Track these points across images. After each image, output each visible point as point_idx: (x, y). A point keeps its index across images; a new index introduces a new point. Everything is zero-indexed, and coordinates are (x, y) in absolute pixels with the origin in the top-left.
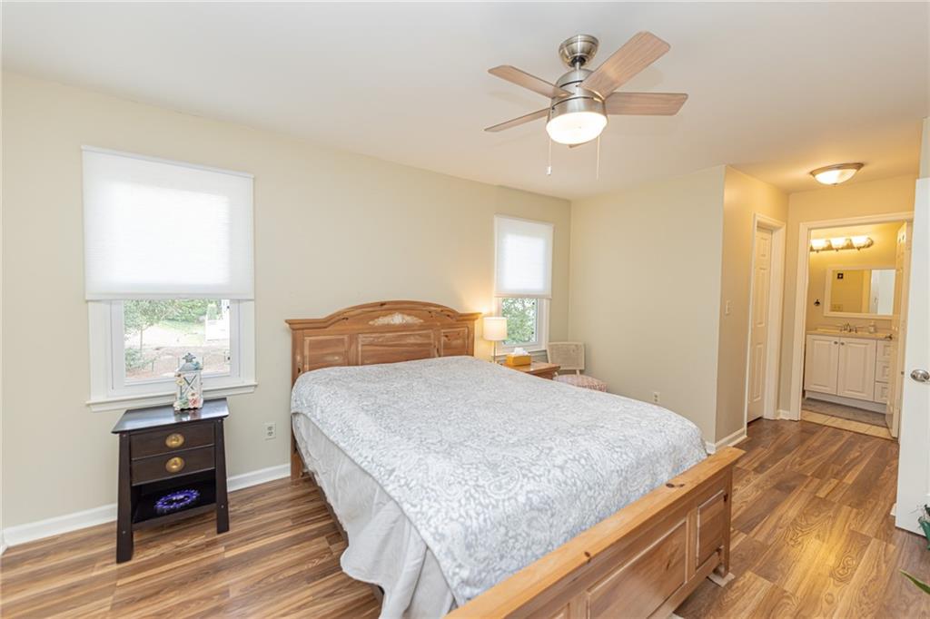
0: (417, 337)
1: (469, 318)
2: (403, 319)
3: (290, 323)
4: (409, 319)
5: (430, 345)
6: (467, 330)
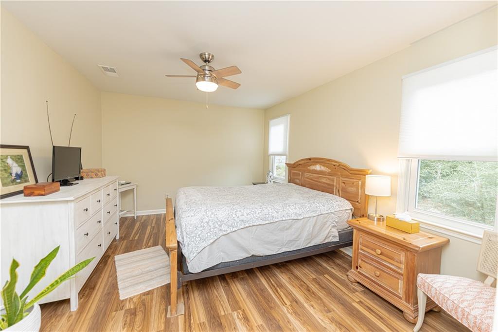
0: (327, 180)
1: (360, 173)
2: (320, 168)
3: (287, 164)
4: (323, 168)
5: (334, 185)
6: (360, 183)
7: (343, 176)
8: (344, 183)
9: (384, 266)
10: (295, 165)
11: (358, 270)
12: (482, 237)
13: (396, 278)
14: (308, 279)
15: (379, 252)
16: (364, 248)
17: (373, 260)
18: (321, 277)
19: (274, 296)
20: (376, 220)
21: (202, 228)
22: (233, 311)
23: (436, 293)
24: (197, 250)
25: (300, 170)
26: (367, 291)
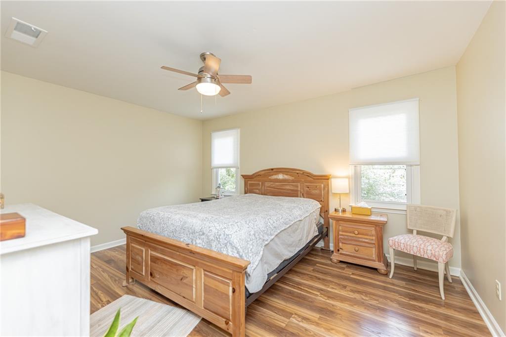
0: (291, 186)
1: (326, 178)
2: (283, 176)
3: (243, 176)
4: (286, 177)
5: (298, 191)
6: (322, 185)
7: (306, 182)
8: (308, 187)
9: (361, 242)
10: (254, 176)
11: (340, 252)
12: (406, 209)
13: (371, 247)
14: (310, 271)
15: (356, 232)
16: (344, 233)
17: (351, 240)
18: (316, 267)
19: (302, 293)
20: (340, 211)
21: (252, 242)
22: (289, 319)
23: (404, 246)
24: (253, 267)
25: (259, 181)
26: (349, 265)
